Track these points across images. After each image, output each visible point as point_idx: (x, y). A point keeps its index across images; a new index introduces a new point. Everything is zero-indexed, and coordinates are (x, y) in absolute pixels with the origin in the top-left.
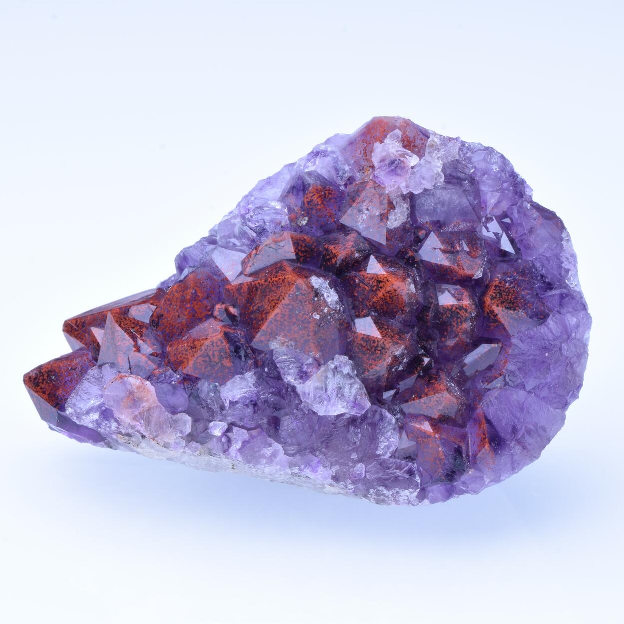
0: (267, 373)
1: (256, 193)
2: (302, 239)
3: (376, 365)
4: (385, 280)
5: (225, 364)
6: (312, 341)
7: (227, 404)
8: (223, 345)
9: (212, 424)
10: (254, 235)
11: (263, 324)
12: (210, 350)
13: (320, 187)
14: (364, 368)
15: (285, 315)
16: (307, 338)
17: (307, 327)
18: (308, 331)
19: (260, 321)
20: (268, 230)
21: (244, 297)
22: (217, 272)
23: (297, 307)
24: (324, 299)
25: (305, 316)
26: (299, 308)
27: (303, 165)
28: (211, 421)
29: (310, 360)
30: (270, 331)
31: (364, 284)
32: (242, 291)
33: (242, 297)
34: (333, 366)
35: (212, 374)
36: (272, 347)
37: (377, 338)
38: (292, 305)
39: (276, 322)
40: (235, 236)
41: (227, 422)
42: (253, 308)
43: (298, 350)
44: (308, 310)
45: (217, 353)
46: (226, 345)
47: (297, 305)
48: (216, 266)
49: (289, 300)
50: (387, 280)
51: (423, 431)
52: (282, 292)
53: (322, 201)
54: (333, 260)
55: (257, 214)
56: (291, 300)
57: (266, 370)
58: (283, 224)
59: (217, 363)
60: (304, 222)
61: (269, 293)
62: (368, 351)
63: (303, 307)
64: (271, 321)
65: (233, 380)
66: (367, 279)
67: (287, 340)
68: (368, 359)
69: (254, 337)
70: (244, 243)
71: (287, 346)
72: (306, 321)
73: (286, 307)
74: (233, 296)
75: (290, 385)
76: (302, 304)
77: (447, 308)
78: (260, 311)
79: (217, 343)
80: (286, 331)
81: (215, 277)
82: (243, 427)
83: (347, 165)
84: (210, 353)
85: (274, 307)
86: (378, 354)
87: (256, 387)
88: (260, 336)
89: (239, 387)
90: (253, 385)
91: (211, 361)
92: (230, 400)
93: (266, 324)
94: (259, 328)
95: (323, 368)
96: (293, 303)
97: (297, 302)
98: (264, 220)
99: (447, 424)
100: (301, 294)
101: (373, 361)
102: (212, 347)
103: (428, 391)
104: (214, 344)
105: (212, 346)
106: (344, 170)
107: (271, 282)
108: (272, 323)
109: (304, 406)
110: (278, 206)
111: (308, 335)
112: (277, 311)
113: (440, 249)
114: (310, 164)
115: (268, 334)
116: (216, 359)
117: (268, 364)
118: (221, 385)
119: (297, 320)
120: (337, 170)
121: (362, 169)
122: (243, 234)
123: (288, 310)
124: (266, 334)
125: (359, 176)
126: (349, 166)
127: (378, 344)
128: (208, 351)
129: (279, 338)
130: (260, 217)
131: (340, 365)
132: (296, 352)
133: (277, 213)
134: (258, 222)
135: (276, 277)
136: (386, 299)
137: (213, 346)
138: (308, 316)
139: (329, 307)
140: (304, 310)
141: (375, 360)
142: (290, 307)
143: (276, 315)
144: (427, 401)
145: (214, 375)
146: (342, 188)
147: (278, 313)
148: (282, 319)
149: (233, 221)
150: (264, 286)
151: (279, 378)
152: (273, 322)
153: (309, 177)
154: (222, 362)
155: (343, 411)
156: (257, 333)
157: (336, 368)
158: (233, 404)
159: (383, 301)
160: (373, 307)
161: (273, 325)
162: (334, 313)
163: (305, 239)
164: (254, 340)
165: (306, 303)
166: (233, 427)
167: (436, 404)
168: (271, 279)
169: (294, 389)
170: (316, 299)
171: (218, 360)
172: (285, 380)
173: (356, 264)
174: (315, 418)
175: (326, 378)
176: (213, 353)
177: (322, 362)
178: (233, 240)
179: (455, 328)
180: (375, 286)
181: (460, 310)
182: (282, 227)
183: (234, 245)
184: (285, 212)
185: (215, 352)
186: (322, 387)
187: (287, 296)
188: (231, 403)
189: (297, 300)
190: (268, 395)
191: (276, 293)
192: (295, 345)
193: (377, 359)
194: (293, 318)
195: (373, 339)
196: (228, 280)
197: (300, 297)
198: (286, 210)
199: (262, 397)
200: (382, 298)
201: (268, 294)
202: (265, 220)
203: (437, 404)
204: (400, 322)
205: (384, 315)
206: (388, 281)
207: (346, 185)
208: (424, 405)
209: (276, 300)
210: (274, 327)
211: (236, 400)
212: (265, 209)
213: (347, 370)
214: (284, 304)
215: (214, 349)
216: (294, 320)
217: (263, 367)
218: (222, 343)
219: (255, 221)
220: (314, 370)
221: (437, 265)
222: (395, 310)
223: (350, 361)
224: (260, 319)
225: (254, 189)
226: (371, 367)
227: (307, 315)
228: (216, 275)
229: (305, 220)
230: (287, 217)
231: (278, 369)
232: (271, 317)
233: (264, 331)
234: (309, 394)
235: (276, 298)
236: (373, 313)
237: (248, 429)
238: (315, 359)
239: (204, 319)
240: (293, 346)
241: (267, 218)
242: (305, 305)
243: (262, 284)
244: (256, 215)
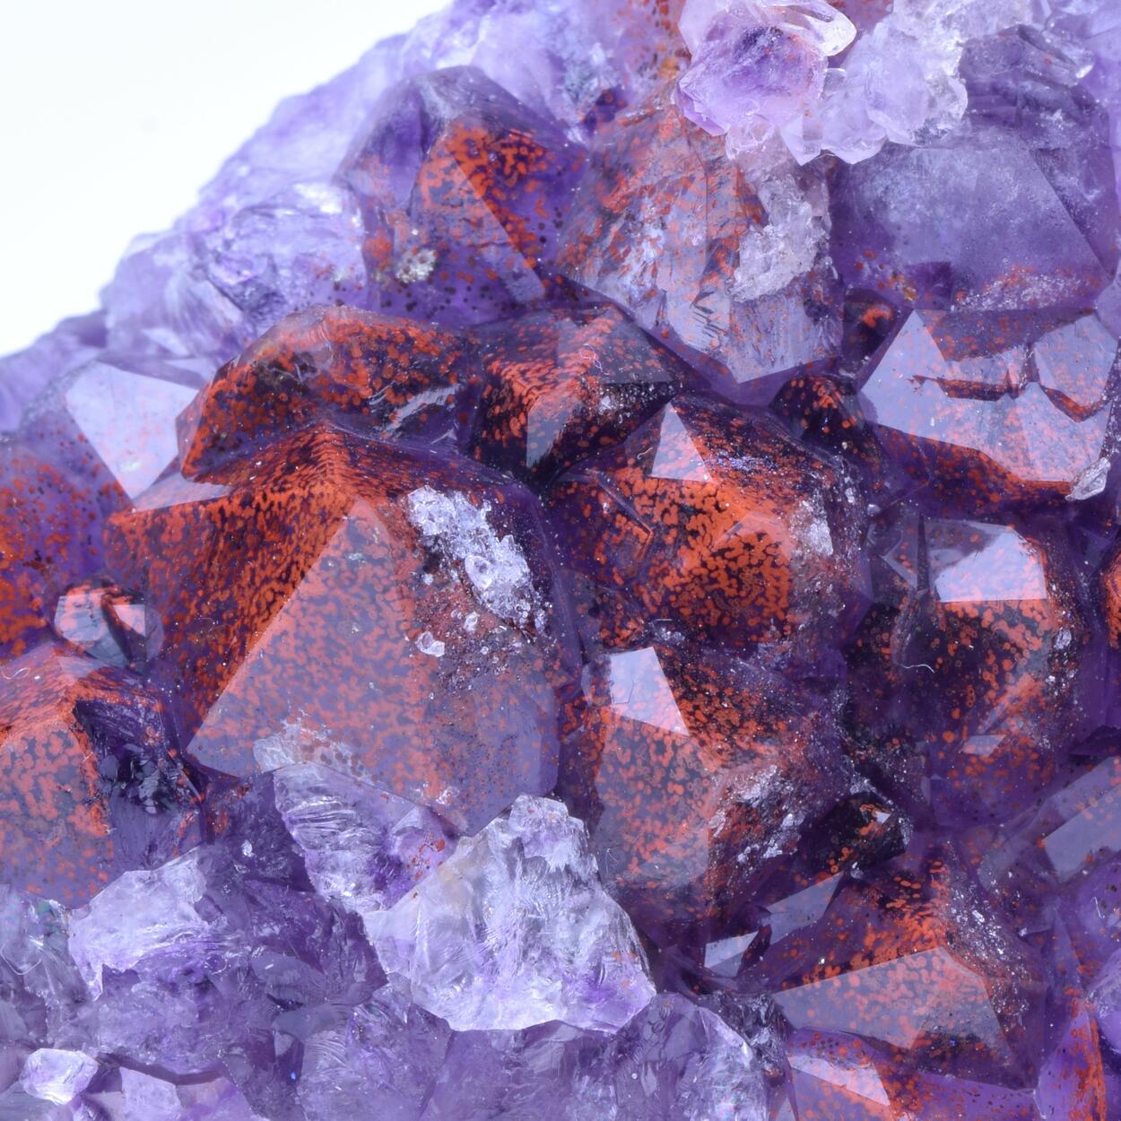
0: (249, 863)
1: (262, 149)
2: (400, 339)
3: (667, 840)
4: (709, 506)
5: (80, 826)
6: (416, 741)
7: (95, 983)
8: (71, 752)
9: (35, 1058)
10: (233, 315)
11: (230, 673)
12: (24, 771)
13: (483, 133)
14: (626, 849)
15: (314, 641)
16: (398, 730)
17: (397, 689)
18: (402, 703)
19: (218, 659)
20: (287, 297)
21: (168, 561)
22: (85, 462)
23: (356, 607)
24: (464, 577)
25: (387, 646)
26: (364, 614)
27: (431, 43)
28: (33, 1047)
29: (414, 818)
30: (256, 701)
31: (629, 518)
32: (165, 538)
33: (162, 564)
34: (506, 839)
35: (34, 863)
36: (268, 764)
37: (670, 733)
38: (337, 601)
39: (279, 668)
40: (167, 320)
41: (95, 1052)
42: (198, 606)
43: (365, 777)
44: (399, 623)
45: (48, 785)
46: (81, 754)
47: (354, 601)
48: (82, 438)
49: (325, 581)
50: (717, 506)
51: (855, 1100)
52: (297, 550)
53: (489, 188)
54: (513, 420)
55: (248, 236)
56: (330, 583)
57: (247, 850)
58: (341, 275)
59: (51, 823)
60: (421, 271)
61: (256, 550)
62: (641, 785)
63: (379, 609)
64: (260, 662)
65: (116, 887)
66: (645, 500)
67: (323, 738)
68: (640, 816)
69: (198, 722)
70: (198, 346)
71: (323, 757)
72: (389, 665)
73: (313, 608)
74: (134, 557)
75: (341, 912)
76: (373, 601)
77: (960, 615)
78: (222, 621)
79: (47, 745)
80: (316, 700)
81: (76, 481)
82: (156, 1071)
83: (598, 45)
84: (25, 785)
85: (269, 605)
86: (676, 798)
87: (208, 918)
88: (222, 720)
89: (140, 915)
90: (197, 908)
91: (27, 816)
92: (105, 967)
93: (242, 672)
94: (216, 687)
95: (464, 849)
96: (338, 592)
97: (354, 590)
98: (270, 257)
99: (954, 1072)
100: (369, 559)
101: (658, 824)
102: (29, 762)
103: (878, 942)
104: (41, 751)
105: (28, 757)
106: (586, 63)
107: (264, 506)
108: (264, 671)
109: (395, 995)
110: (329, 202)
111: (404, 721)
112: (279, 623)
113: (941, 381)
114: (457, 40)
115: (250, 711)
116: (48, 808)
117: (255, 827)
118: (69, 908)
119: (361, 661)
120: (558, 63)
121: (651, 61)
122: (196, 311)
123: (322, 622)
124: (243, 714)
125: (642, 91)
126: (605, 47)
127: (674, 758)
128: (14, 775)
129: (292, 728)
130: (257, 246)
131: (535, 836)
132: (360, 785)
133: (324, 234)
134: (250, 266)
135: (282, 490)
136: (713, 581)
137: (35, 758)
138: (401, 646)
139: (484, 609)
140: (382, 623)
141: (665, 821)
142: (330, 608)
143: (277, 639)
144: (873, 983)
145: (41, 868)
146: (576, 135)
147: (285, 633)
148: (302, 654)
149: (161, 259)
150: (240, 524)
151: (298, 880)
152: (269, 665)
153: (440, 94)
154: (71, 819)
155: (550, 1013)
156: (209, 705)
157: (519, 845)
158: (116, 980)
159: (702, 587)
160: (665, 611)
161: (268, 678)
162: (504, 635)
163: (409, 340)
164: (199, 733)
165: (388, 597)
166: (123, 1071)
167: (905, 997)
168: (265, 498)
169: (354, 926)
170: (428, 579)
171: (55, 813)
172: (323, 892)
173: (605, 440)
174: (438, 1042)
175: (480, 884)
176: (36, 784)
177: (463, 824)
178: (162, 335)
179: (992, 694)
180: (669, 527)
181: (1012, 625)
182: (337, 287)
183: (165, 353)
184: (352, 229)
185: (42, 780)
186: (464, 922)
187: (316, 566)
188: (109, 975)
189: (353, 581)
190: (254, 948)
191: (279, 552)
192: (356, 757)
193: (671, 817)
194: (342, 653)
195: (659, 736)
196: (122, 494)
197: (365, 570)
198: (356, 220)
199: (229, 955)
200: (700, 577)
201: (250, 554)
202: (277, 260)
203: (911, 994)
204: (777, 669)
205: (713, 641)
206: (720, 510)
207: (589, 124)
208: (859, 997)
209: (279, 579)
210: (270, 684)
211: (130, 966)
212: (280, 213)
213: (562, 853)
214: (306, 596)
215: (41, 768)
216: (347, 661)
217: (234, 836)
218: (68, 745)
219: (238, 262)
220: (431, 855)
221: (927, 444)
222: (752, 623)
223: (575, 820)
224: (221, 650)
225: (260, 135)
226: (650, 847)
227: (396, 641)
228: (81, 471)
229: (423, 261)
230: (358, 248)
231: (295, 850)
232: (260, 645)
233: (232, 698)
234: (412, 947)
235: (277, 574)
236: (666, 634)
237: (180, 1081)
238: (432, 812)
239: (20, 645)
240: (345, 761)
241: (283, 251)
242: (388, 603)
243: (232, 514)
244: (242, 238)
